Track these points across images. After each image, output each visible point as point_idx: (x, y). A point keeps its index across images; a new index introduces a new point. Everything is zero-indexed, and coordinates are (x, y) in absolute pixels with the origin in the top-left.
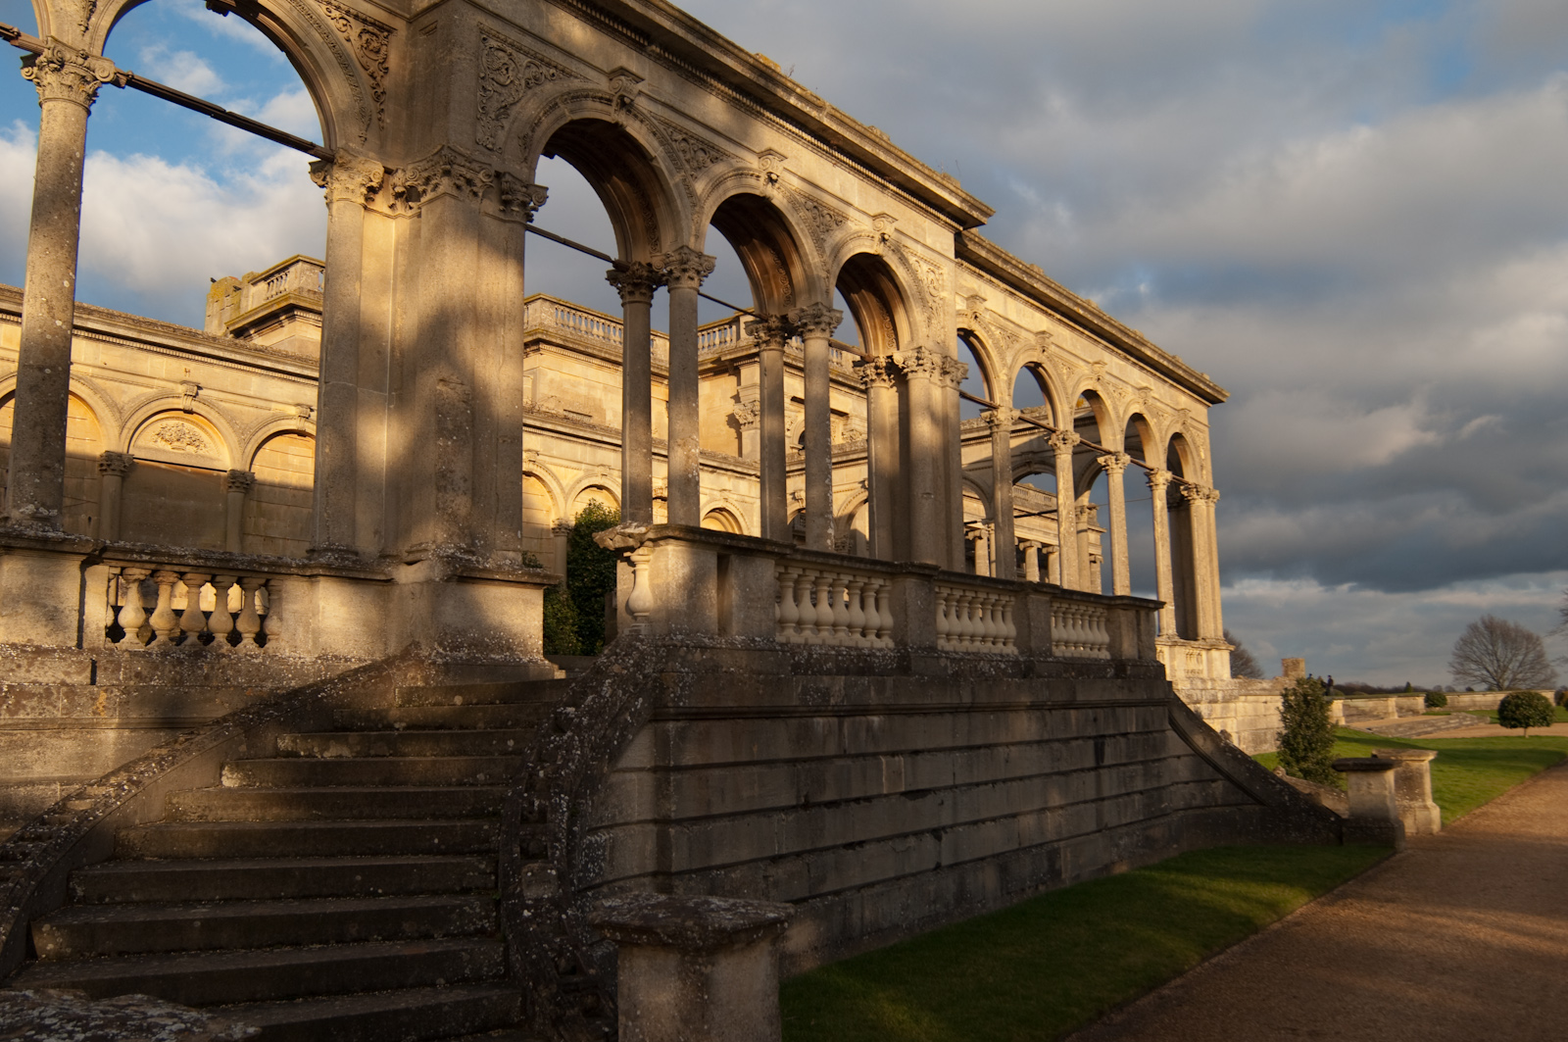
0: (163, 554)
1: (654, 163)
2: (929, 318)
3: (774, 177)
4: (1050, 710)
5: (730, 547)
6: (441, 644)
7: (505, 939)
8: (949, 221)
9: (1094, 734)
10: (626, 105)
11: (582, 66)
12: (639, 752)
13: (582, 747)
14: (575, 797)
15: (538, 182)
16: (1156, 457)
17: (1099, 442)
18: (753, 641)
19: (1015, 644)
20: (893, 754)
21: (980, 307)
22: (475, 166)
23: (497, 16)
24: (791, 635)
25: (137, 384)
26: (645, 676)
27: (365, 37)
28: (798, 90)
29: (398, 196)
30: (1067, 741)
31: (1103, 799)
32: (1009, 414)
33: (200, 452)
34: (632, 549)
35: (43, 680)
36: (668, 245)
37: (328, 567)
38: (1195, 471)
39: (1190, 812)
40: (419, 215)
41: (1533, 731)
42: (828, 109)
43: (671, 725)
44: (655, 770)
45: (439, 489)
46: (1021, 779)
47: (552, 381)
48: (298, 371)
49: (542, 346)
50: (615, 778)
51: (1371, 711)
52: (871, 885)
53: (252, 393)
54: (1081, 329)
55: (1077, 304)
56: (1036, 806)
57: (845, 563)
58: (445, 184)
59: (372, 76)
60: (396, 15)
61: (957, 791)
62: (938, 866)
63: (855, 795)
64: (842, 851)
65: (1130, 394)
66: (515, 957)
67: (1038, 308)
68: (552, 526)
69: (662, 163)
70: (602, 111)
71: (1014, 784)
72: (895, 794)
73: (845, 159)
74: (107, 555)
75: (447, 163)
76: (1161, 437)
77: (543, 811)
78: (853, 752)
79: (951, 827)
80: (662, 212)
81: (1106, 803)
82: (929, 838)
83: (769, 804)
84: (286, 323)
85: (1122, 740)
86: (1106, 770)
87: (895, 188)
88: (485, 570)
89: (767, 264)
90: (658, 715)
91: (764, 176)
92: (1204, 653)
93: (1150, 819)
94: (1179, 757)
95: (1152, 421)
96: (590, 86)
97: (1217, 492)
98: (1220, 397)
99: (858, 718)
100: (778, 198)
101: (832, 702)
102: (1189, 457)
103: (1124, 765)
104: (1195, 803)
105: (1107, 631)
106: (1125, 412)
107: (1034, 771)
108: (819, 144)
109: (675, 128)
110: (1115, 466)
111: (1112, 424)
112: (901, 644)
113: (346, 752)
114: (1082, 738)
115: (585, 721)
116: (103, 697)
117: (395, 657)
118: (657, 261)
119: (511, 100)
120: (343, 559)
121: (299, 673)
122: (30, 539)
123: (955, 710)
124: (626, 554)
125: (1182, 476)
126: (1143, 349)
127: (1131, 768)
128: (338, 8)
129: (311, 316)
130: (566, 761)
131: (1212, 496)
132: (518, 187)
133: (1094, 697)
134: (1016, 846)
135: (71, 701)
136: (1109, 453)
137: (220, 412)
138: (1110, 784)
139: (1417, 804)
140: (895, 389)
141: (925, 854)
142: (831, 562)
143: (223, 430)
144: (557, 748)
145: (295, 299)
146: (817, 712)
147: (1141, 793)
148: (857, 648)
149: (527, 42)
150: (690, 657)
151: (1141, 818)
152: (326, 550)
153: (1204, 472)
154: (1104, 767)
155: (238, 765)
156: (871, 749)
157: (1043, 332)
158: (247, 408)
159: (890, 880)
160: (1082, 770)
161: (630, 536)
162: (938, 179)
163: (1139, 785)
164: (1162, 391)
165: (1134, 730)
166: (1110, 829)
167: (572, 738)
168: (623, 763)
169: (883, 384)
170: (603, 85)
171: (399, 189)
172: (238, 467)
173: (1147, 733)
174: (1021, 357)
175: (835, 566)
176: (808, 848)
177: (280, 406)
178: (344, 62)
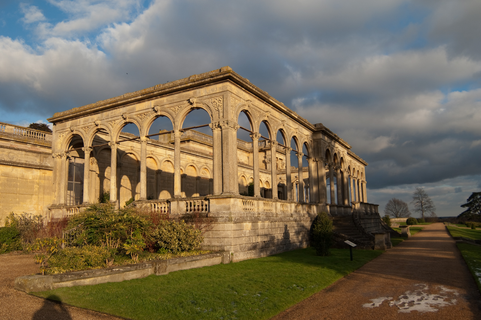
2: (346, 164)
3: (337, 150)
8: (347, 149)
11: (326, 143)
16: (359, 177)
19: (370, 211)
25: (201, 164)
26: (358, 215)
28: (341, 139)
37: (315, 204)
38: (363, 178)
40: (318, 164)
41: (413, 226)
60: (312, 139)
65: (357, 167)
69: (331, 152)
70: (328, 148)
73: (341, 145)
75: (322, 159)
76: (360, 173)
84: (187, 143)
85: (378, 223)
87: (344, 147)
100: (337, 153)
106: (357, 170)
109: (331, 147)
111: (356, 173)
119: (324, 149)
121: (314, 215)
133: (376, 217)
145: (191, 139)
149: (324, 141)
150: (361, 213)
152: (313, 202)
162: (349, 145)
164: (360, 165)
178: (311, 146)
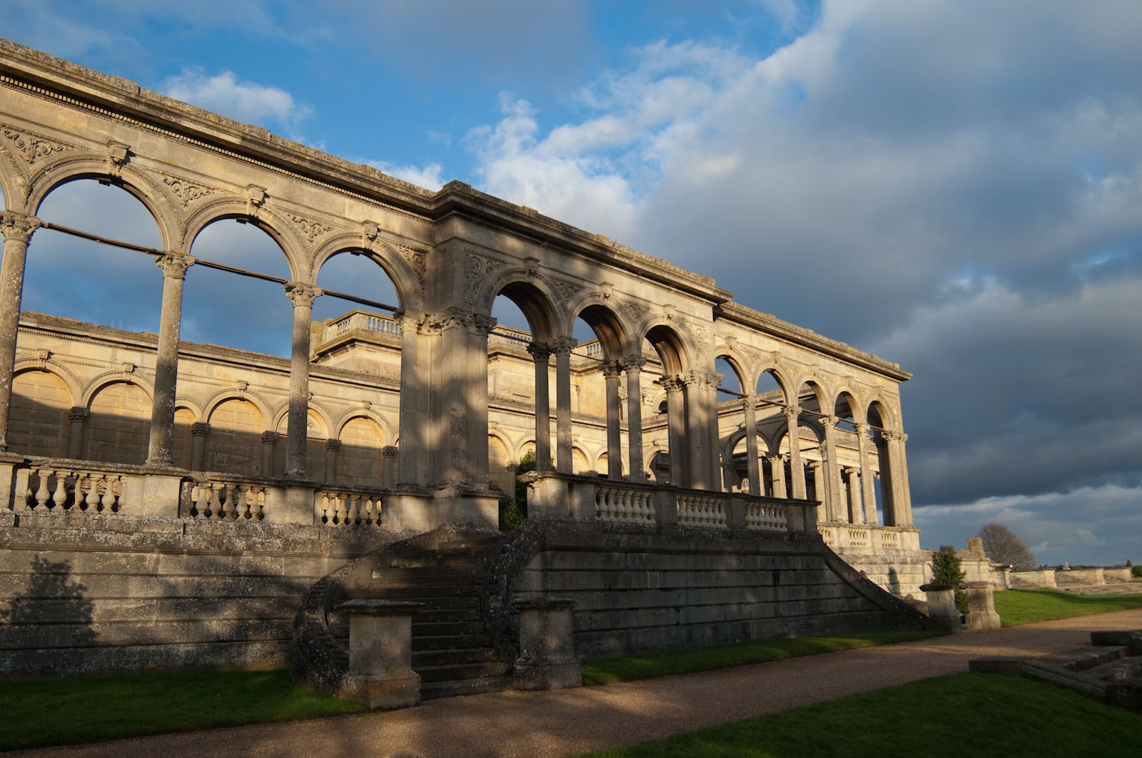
0: (343, 487)
1: (547, 297)
2: (697, 355)
3: (607, 295)
4: (744, 555)
5: (573, 480)
6: (454, 524)
7: (484, 621)
8: (708, 301)
9: (772, 568)
10: (532, 274)
11: (512, 258)
12: (536, 563)
13: (512, 559)
14: (509, 577)
15: (493, 316)
16: (860, 416)
17: (819, 410)
18: (585, 519)
19: (726, 523)
20: (653, 571)
21: (733, 343)
22: (465, 313)
23: (472, 243)
24: (604, 517)
25: (281, 394)
26: (538, 533)
27: (416, 257)
28: (618, 252)
29: (431, 326)
30: (755, 571)
31: (779, 602)
32: (754, 399)
33: (313, 430)
34: (533, 482)
35: (302, 537)
36: (555, 336)
37: (407, 491)
38: (890, 423)
39: (842, 614)
40: (441, 335)
42: (635, 258)
43: (548, 552)
44: (542, 570)
45: (453, 457)
46: (726, 587)
47: (505, 377)
48: (364, 383)
49: (499, 356)
50: (526, 572)
51: (1084, 580)
52: (643, 628)
53: (339, 396)
54: (802, 347)
55: (797, 334)
56: (737, 600)
57: (629, 486)
58: (452, 323)
59: (419, 274)
60: (428, 245)
61: (688, 590)
62: (678, 624)
63: (633, 587)
64: (627, 611)
65: (838, 380)
66: (487, 625)
67: (772, 338)
68: (506, 465)
69: (551, 297)
70: (521, 278)
71: (722, 589)
72: (654, 589)
73: (647, 279)
74: (323, 488)
75: (454, 313)
76: (862, 405)
77: (497, 580)
78: (633, 568)
79: (686, 606)
80: (551, 318)
81: (781, 604)
82: (673, 610)
83: (592, 587)
84: (350, 349)
85: (792, 573)
86: (781, 587)
87: (675, 290)
88: (473, 492)
89: (608, 335)
90: (543, 549)
91: (602, 296)
92: (898, 534)
93: (812, 615)
94: (834, 584)
95: (855, 396)
96: (515, 267)
97: (906, 435)
98: (905, 377)
99: (635, 554)
100: (610, 304)
101: (621, 546)
102: (886, 415)
103: (793, 585)
104: (844, 609)
105: (786, 517)
106: (835, 392)
107: (734, 584)
108: (632, 274)
109: (557, 279)
110: (828, 424)
111: (826, 399)
112: (659, 521)
113: (419, 565)
114: (765, 570)
115: (514, 549)
116: (324, 544)
117: (435, 530)
118: (550, 343)
119: (480, 280)
120: (412, 488)
121: (395, 536)
122: (298, 482)
123: (687, 552)
124: (530, 484)
125: (883, 427)
126: (845, 354)
127: (798, 587)
128: (404, 247)
129: (364, 344)
130: (506, 563)
131: (902, 437)
132: (484, 319)
133: (771, 549)
134: (723, 619)
135: (312, 546)
136: (825, 416)
137: (323, 407)
138: (783, 594)
139: (984, 612)
140: (682, 392)
141: (672, 616)
142: (622, 485)
143: (324, 417)
144: (503, 559)
145: (355, 335)
146: (614, 550)
147: (805, 601)
148: (636, 523)
149: (486, 252)
150: (556, 525)
151: (806, 614)
152: (405, 484)
153: (896, 423)
154: (780, 586)
155: (378, 570)
156: (642, 568)
157: (775, 352)
158: (337, 405)
159: (653, 627)
160: (765, 586)
161: (531, 477)
162: (699, 282)
163: (804, 596)
164: (863, 377)
165: (800, 568)
166: (784, 617)
167: (508, 555)
168: (529, 567)
169: (675, 390)
170: (521, 265)
171: (432, 324)
172: (333, 437)
173: (810, 570)
174: (762, 367)
175: (624, 487)
176: (611, 608)
177: (354, 403)
178: (408, 270)
